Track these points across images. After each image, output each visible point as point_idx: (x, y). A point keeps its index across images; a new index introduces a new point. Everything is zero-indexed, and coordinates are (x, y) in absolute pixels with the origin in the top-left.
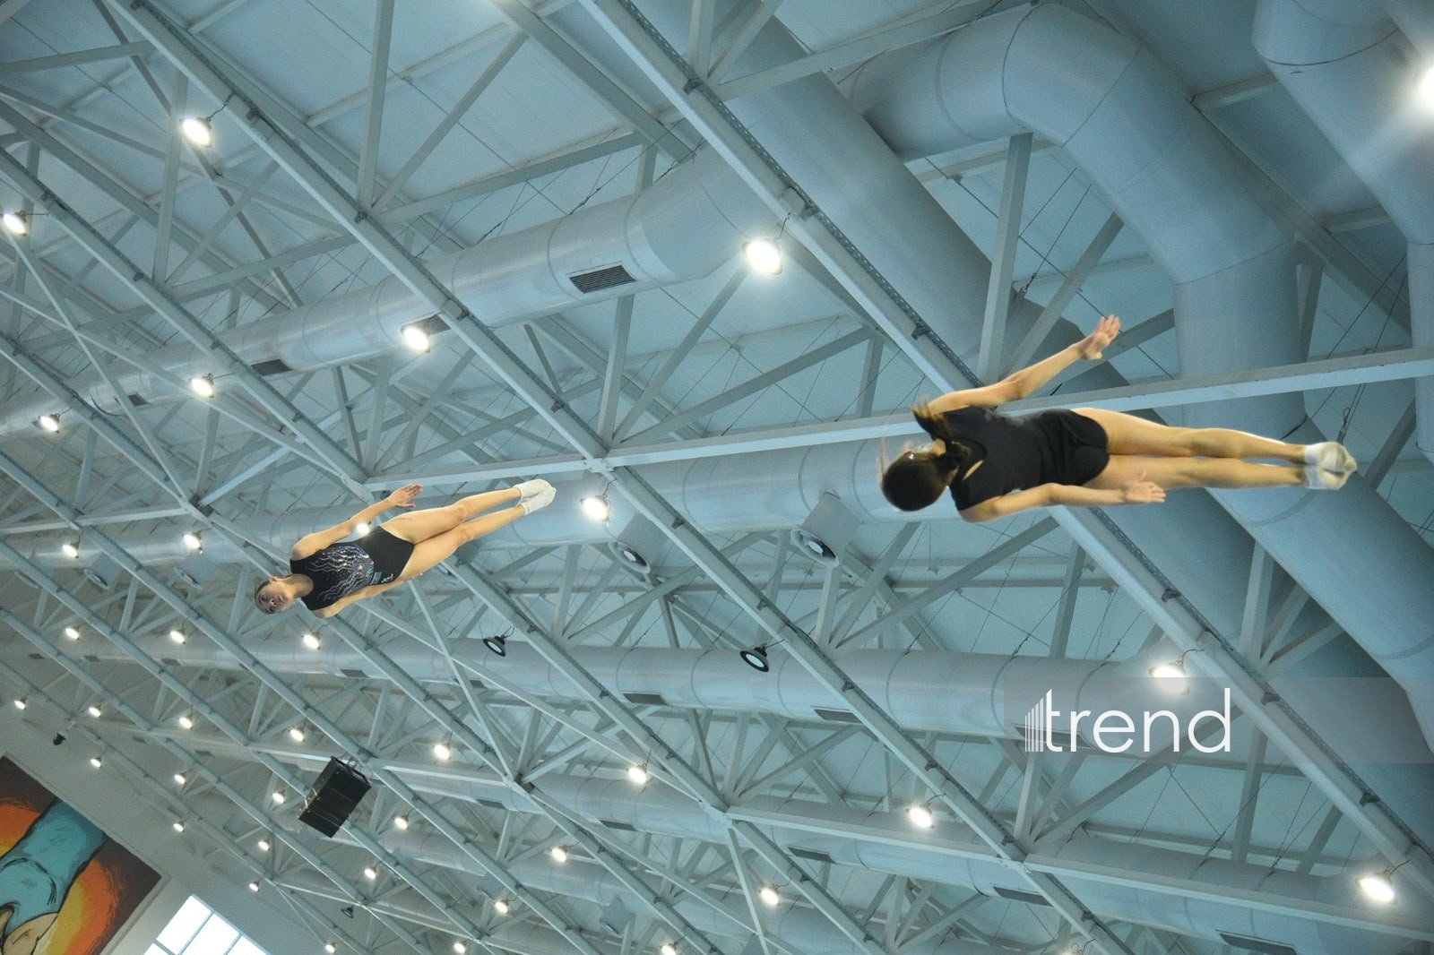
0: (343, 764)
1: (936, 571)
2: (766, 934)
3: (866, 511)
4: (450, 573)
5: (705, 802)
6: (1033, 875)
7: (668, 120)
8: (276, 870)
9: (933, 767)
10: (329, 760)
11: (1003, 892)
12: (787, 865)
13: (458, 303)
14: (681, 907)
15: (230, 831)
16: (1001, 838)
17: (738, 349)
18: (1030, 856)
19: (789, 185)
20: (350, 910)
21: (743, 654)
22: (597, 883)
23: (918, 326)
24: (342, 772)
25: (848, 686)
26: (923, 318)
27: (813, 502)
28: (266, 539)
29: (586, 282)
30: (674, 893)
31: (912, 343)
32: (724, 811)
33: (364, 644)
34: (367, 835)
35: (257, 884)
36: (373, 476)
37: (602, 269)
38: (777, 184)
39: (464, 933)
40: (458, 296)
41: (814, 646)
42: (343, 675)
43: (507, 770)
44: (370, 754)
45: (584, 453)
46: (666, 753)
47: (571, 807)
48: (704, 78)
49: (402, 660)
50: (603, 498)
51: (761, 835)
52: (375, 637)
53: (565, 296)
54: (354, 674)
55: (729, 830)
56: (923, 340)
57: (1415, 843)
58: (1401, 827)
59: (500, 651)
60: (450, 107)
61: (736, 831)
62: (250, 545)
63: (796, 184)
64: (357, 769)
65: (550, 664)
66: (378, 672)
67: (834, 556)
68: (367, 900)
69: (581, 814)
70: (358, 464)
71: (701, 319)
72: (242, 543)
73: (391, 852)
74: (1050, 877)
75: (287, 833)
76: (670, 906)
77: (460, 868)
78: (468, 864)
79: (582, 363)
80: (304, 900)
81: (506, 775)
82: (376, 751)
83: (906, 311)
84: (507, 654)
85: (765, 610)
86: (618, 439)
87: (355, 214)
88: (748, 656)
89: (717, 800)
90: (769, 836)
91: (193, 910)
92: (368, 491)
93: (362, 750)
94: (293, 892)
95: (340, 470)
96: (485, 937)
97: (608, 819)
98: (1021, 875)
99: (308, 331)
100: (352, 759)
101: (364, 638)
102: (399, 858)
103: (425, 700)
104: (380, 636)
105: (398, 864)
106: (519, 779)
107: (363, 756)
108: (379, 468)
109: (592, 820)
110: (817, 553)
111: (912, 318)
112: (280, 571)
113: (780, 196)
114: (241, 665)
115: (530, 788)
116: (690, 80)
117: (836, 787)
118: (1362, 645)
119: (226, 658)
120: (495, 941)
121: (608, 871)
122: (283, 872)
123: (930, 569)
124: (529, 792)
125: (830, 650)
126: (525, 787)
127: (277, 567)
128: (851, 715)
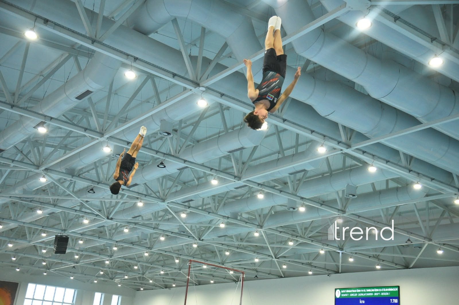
0: (59, 236)
1: (186, 124)
2: (184, 223)
3: (173, 120)
4: (71, 180)
5: (159, 202)
6: (244, 182)
7: (76, 47)
8: (48, 267)
9: (212, 170)
10: (55, 236)
11: (237, 188)
12: (184, 206)
13: (48, 116)
14: (160, 227)
15: (32, 264)
16: (234, 177)
17: (117, 94)
18: (241, 178)
19: (128, 55)
20: (74, 267)
21: (158, 166)
22: (135, 232)
23: (173, 74)
24: (60, 238)
25: (185, 161)
26: (174, 72)
27: (160, 124)
28: (13, 193)
29: (79, 98)
30: (157, 225)
31: (173, 79)
32: (164, 202)
33: (53, 206)
34: (72, 248)
35: (46, 273)
36: (40, 166)
37: (83, 93)
38: (125, 56)
39: (106, 258)
40: (48, 115)
41: (173, 156)
42: (48, 215)
43: (104, 217)
44: (65, 230)
45: (98, 138)
46: (144, 196)
47: (123, 218)
48: (95, 38)
49: (63, 205)
50: (107, 146)
51: (175, 203)
52: (55, 203)
53: (75, 103)
54: (52, 214)
55: (167, 205)
56: (176, 77)
57: (325, 136)
58: (321, 134)
59: (93, 192)
60: (20, 68)
61: (169, 205)
62: (11, 196)
63: (129, 54)
64: (63, 235)
65: (104, 189)
66: (58, 210)
67: (170, 134)
68: (77, 263)
69: (126, 218)
70: (34, 165)
71: (109, 92)
72: (9, 197)
73: (78, 249)
74: (248, 180)
75: (48, 257)
76: (157, 228)
77: (98, 244)
78: (100, 243)
79: (76, 114)
80: (59, 270)
81: (104, 219)
82: (66, 229)
83: (169, 72)
84: (95, 192)
85: (158, 153)
86: (104, 130)
87: (10, 107)
88: (159, 166)
89: (161, 200)
90: (176, 202)
91: (31, 287)
92: (41, 170)
93: (62, 230)
94: (56, 270)
95: (31, 169)
96: (112, 257)
97: (133, 217)
98: (241, 183)
99: (5, 139)
100: (60, 233)
101: (53, 205)
102: (82, 250)
103: (76, 212)
104: (56, 202)
105: (82, 251)
106: (108, 218)
107: (63, 231)
108: (41, 163)
109: (129, 218)
110: (166, 135)
111: (171, 73)
112: (23, 199)
113: (127, 59)
114: (18, 225)
115: (112, 219)
116: (92, 41)
117: (182, 183)
118: (300, 100)
119: (12, 225)
120: (115, 256)
121: (137, 228)
122: (51, 266)
123: (184, 124)
124: (112, 220)
125: (177, 155)
126: (110, 219)
127: (22, 199)
128: (187, 167)
